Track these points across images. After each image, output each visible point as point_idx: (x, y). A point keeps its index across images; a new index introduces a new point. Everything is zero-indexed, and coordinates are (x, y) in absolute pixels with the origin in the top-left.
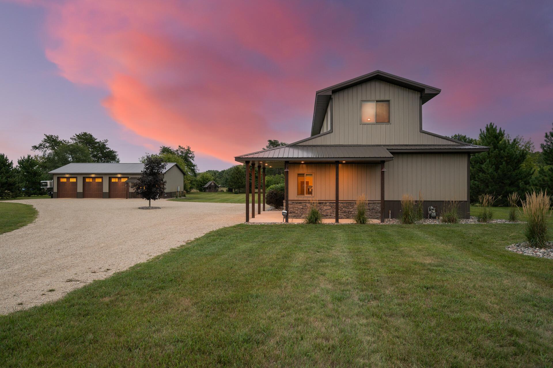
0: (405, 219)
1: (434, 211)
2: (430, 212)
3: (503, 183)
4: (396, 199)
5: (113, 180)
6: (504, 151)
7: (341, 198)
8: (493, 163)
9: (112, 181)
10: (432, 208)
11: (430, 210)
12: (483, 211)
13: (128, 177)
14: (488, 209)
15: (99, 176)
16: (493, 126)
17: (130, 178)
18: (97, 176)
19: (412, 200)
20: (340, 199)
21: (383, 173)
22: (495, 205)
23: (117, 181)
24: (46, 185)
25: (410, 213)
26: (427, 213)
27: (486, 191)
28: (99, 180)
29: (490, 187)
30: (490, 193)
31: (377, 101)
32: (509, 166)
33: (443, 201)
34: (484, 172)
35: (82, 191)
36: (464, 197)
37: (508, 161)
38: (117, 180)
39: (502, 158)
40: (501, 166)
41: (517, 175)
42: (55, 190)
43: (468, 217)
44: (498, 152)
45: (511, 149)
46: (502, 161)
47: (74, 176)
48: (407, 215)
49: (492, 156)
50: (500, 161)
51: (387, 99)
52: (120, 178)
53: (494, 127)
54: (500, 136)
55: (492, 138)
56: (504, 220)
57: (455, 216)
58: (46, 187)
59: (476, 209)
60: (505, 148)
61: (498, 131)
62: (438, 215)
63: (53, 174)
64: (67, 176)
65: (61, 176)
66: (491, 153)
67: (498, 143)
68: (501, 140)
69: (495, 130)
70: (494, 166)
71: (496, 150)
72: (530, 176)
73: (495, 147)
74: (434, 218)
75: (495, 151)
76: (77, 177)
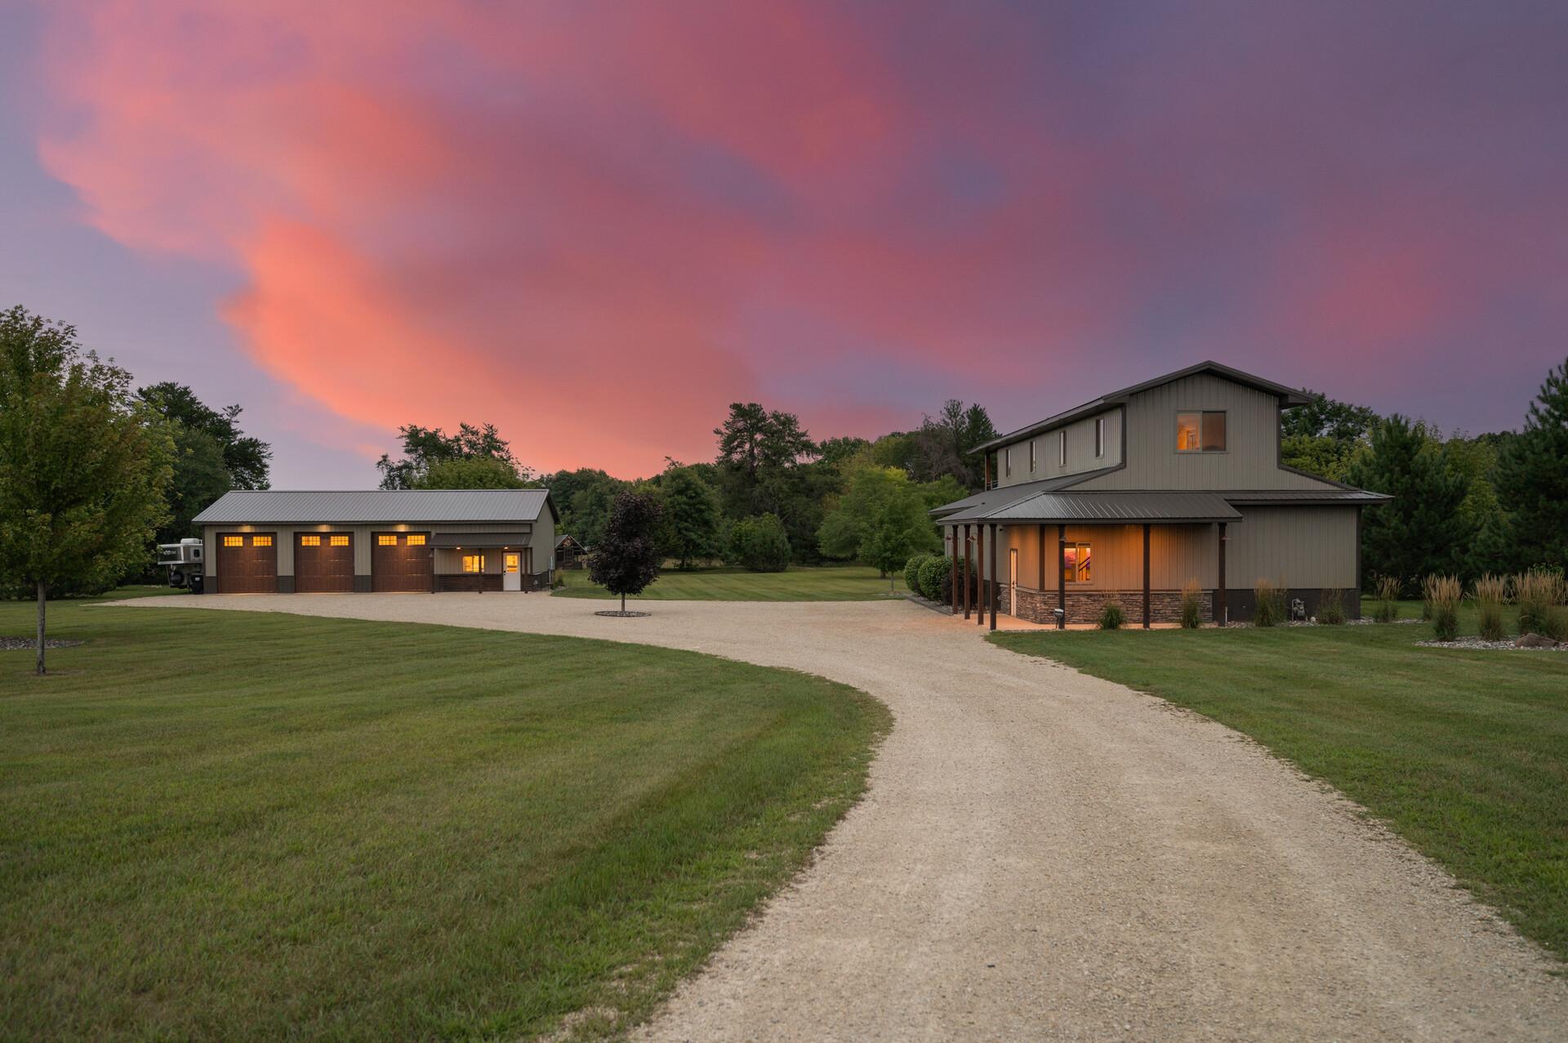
0: (1262, 620)
1: (1302, 608)
2: (1295, 609)
3: (1419, 548)
4: (1244, 587)
5: (383, 541)
6: (1422, 480)
7: (1154, 585)
8: (1400, 506)
9: (380, 543)
10: (1298, 601)
11: (1295, 605)
12: (1383, 606)
13: (429, 533)
14: (1390, 603)
15: (342, 530)
16: (1399, 422)
17: (433, 534)
18: (338, 530)
19: (1272, 587)
20: (1151, 588)
21: (1222, 544)
22: (1401, 598)
23: (395, 543)
24: (175, 557)
25: (1270, 609)
26: (1290, 611)
27: (1385, 565)
28: (343, 541)
29: (1393, 559)
30: (1392, 573)
31: (1204, 412)
32: (1433, 513)
33: (1320, 590)
34: (1381, 525)
35: (291, 573)
36: (1350, 581)
37: (1431, 500)
38: (394, 541)
39: (1418, 493)
40: (1415, 512)
41: (1448, 532)
42: (211, 570)
43: (1357, 617)
44: (1410, 481)
45: (1437, 476)
46: (1418, 500)
47: (266, 530)
48: (1265, 612)
49: (1397, 489)
50: (1415, 501)
51: (1221, 408)
52: (402, 536)
53: (1403, 422)
54: (1414, 444)
55: (1398, 449)
56: (1415, 620)
57: (1340, 613)
58: (174, 562)
59: (1368, 605)
60: (1425, 471)
61: (1410, 433)
62: (1309, 614)
63: (204, 526)
64: (247, 529)
65: (226, 531)
66: (1395, 483)
67: (1411, 459)
68: (1416, 454)
69: (1404, 429)
70: (1401, 513)
71: (1407, 476)
72: (1475, 533)
73: (1405, 471)
74: (1302, 618)
75: (1403, 480)
76: (275, 533)
